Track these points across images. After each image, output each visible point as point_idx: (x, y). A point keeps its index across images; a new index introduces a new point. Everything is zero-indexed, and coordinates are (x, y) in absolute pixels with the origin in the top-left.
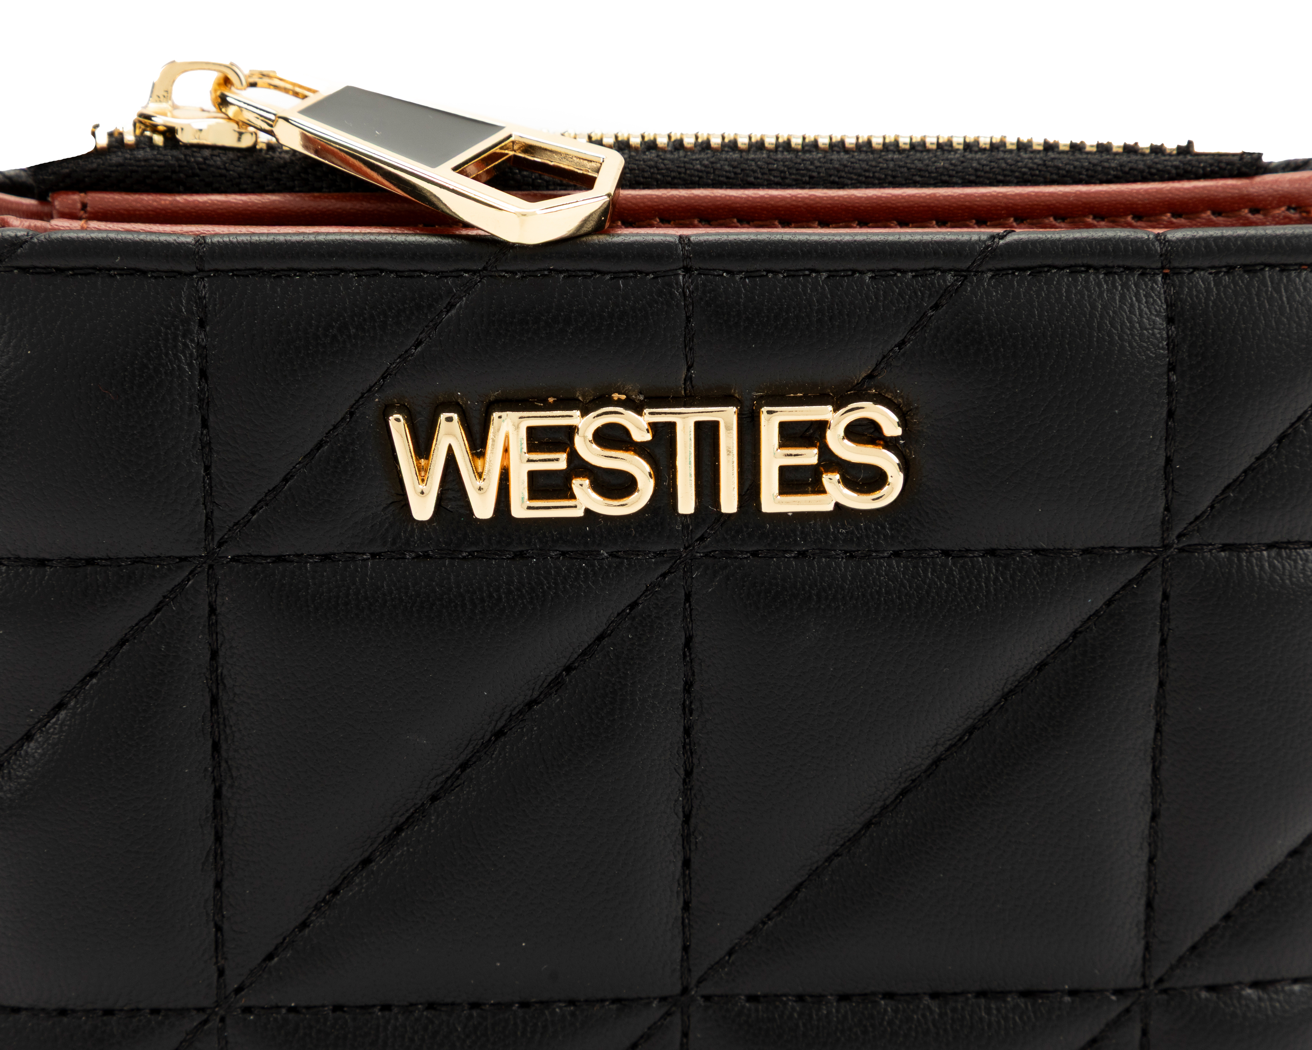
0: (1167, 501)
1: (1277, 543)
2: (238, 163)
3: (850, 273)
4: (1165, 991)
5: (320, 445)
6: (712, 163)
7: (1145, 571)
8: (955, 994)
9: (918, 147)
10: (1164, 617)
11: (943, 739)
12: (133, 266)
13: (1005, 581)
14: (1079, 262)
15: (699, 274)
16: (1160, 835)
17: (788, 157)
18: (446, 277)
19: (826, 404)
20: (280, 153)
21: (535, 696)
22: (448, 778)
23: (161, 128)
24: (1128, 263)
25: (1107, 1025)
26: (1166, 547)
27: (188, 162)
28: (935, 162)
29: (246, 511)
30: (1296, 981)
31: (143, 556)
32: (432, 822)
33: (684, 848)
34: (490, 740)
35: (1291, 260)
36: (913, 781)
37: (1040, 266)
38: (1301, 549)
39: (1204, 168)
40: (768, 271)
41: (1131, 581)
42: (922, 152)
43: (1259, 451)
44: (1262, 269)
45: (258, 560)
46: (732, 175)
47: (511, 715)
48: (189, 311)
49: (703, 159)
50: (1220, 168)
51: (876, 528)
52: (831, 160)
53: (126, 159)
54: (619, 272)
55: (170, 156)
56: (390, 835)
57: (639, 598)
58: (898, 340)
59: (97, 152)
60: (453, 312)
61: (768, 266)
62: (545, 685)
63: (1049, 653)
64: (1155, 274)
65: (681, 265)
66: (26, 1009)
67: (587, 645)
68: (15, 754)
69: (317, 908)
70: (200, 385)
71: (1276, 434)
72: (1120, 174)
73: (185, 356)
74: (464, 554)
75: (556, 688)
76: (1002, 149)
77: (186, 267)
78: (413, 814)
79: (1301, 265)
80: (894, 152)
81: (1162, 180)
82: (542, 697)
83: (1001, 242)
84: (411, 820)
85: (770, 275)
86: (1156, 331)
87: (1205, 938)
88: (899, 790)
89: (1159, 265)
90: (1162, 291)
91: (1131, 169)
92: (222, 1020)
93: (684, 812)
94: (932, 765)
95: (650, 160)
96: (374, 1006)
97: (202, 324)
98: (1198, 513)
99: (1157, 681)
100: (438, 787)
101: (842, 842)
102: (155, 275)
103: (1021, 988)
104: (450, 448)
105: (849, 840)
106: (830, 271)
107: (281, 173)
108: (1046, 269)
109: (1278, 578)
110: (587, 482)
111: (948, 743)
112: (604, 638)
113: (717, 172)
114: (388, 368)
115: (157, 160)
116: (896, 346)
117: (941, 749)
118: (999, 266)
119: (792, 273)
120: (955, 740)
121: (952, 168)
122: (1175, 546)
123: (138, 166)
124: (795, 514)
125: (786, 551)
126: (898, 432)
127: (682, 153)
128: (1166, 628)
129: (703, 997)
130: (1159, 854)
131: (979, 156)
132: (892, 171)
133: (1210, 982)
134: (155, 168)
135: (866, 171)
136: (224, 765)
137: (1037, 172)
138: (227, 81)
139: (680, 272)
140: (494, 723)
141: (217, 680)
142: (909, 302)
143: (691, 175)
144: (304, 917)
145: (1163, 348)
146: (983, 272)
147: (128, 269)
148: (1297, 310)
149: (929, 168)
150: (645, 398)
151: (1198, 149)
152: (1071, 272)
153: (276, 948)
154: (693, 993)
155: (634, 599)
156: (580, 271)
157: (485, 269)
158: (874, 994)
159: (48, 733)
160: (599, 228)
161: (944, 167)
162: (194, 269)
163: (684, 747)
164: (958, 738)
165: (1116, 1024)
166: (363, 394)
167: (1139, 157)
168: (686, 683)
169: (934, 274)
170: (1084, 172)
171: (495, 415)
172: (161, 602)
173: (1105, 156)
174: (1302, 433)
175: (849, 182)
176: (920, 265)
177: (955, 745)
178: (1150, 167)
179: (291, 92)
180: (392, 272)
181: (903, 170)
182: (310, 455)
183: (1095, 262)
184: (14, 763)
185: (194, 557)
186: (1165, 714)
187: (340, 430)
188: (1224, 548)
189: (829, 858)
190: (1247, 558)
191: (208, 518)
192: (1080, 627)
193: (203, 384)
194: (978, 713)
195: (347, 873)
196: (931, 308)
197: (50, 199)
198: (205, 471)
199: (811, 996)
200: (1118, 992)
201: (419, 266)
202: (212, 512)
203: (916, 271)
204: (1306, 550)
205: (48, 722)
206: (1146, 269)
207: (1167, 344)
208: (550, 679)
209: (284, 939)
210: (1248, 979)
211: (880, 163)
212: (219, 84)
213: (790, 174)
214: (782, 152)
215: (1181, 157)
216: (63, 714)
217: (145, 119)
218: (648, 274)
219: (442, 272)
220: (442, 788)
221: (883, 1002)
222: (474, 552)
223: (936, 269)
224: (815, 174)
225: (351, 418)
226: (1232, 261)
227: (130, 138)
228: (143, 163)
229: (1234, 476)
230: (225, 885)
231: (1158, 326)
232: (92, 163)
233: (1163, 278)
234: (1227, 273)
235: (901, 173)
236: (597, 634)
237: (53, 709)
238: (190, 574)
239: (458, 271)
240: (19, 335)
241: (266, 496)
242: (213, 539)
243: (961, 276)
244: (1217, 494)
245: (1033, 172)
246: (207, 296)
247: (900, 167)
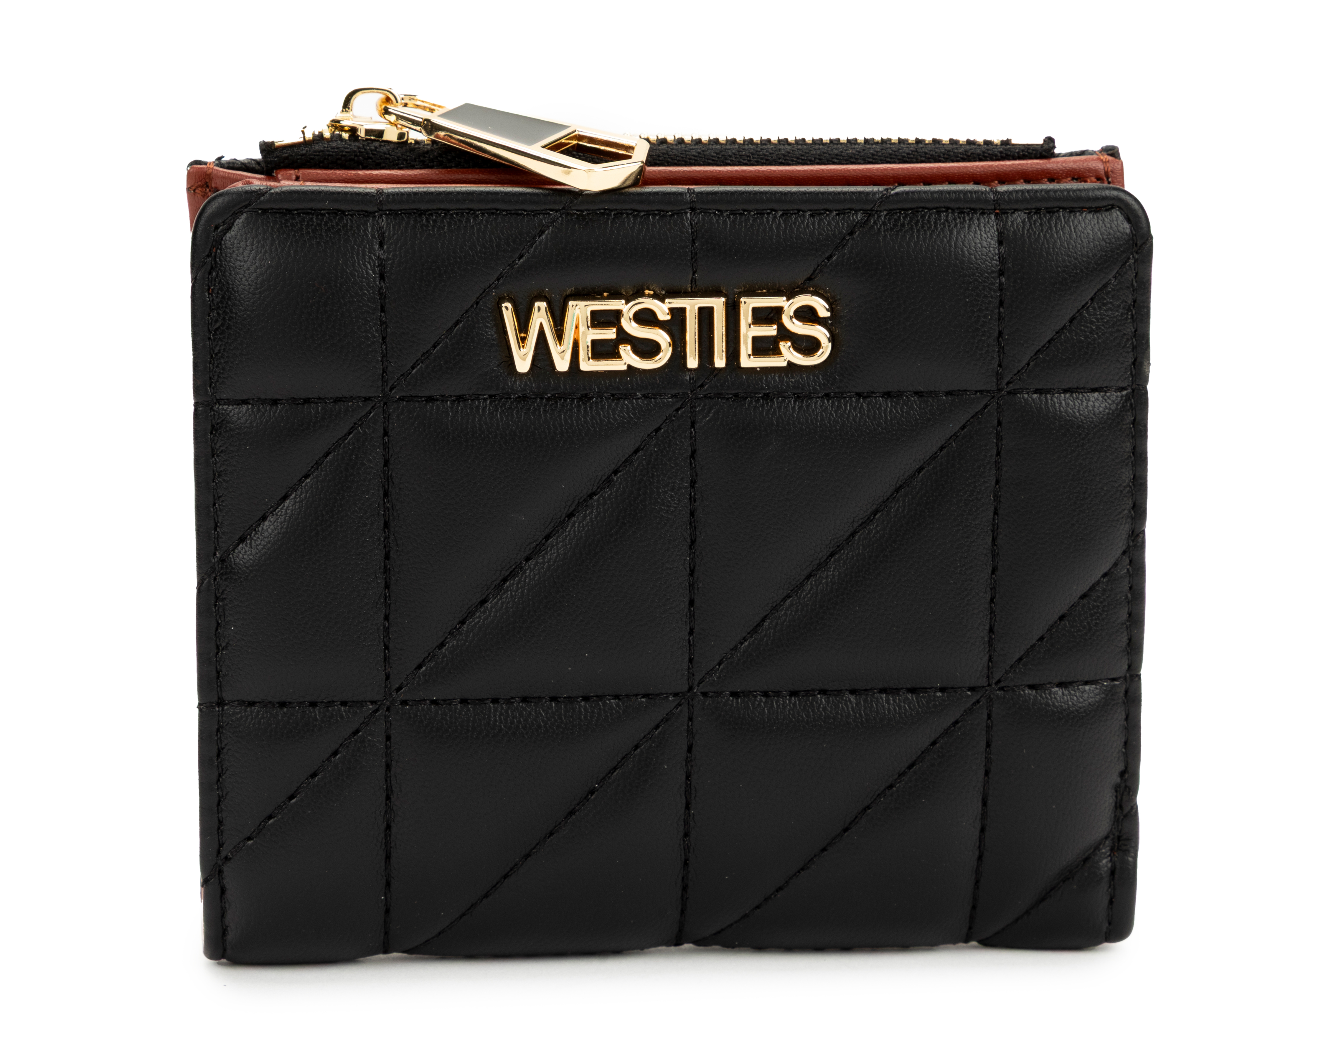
0: (1000, 360)
1: (1070, 388)
2: (397, 151)
3: (796, 211)
4: (1002, 689)
5: (457, 323)
6: (703, 151)
7: (986, 406)
8: (866, 690)
9: (835, 142)
10: (999, 437)
11: (857, 518)
12: (337, 208)
13: (897, 412)
14: (942, 205)
15: (701, 212)
16: (997, 583)
17: (752, 147)
18: (539, 214)
19: (783, 296)
20: (424, 145)
21: (594, 490)
22: (537, 545)
23: (346, 128)
24: (973, 206)
25: (965, 711)
26: (1000, 390)
27: (365, 149)
28: (846, 150)
29: (408, 367)
30: (1086, 683)
31: (341, 396)
32: (527, 574)
33: (690, 592)
34: (564, 520)
35: (1076, 205)
36: (838, 546)
37: (917, 208)
38: (1085, 393)
39: (1018, 153)
40: (744, 210)
41: (977, 413)
42: (837, 144)
43: (1058, 328)
44: (1058, 211)
45: (415, 399)
46: (716, 159)
47: (579, 502)
48: (373, 236)
49: (697, 149)
50: (1029, 153)
51: (814, 379)
52: (780, 149)
53: (325, 147)
54: (649, 211)
55: (354, 145)
56: (499, 584)
57: (661, 425)
58: (827, 255)
59: (305, 143)
60: (544, 236)
61: (745, 207)
62: (601, 482)
63: (925, 460)
64: (990, 213)
65: (689, 206)
66: (259, 702)
67: (628, 456)
68: (255, 530)
69: (451, 633)
70: (380, 283)
71: (1068, 317)
72: (965, 157)
73: (370, 265)
74: (549, 395)
75: (608, 484)
76: (888, 142)
77: (370, 208)
78: (514, 569)
79: (1083, 208)
80: (819, 145)
81: (992, 160)
82: (598, 490)
83: (892, 192)
84: (513, 573)
85: (746, 213)
86: (992, 249)
87: (1027, 653)
88: (829, 553)
89: (993, 207)
90: (995, 224)
91: (972, 154)
92: (388, 709)
93: (690, 567)
94: (850, 536)
95: (663, 149)
96: (488, 699)
97: (381, 245)
98: (1020, 368)
99: (995, 480)
100: (530, 552)
101: (792, 588)
102: (350, 213)
103: (909, 686)
104: (541, 324)
105: (797, 587)
106: (784, 210)
107: (425, 157)
108: (921, 210)
109: (1071, 411)
110: (629, 347)
111: (861, 521)
112: (639, 451)
113: (706, 157)
114: (502, 273)
115: (345, 148)
116: (826, 259)
117: (856, 525)
118: (891, 207)
119: (759, 211)
120: (865, 519)
121: (857, 153)
122: (1005, 390)
123: (333, 152)
124: (762, 368)
125: (756, 393)
126: (828, 314)
127: (683, 146)
128: (1000, 444)
129: (702, 693)
130: (997, 596)
131: (874, 146)
132: (819, 155)
133: (1031, 682)
134: (344, 153)
135: (802, 155)
136: (392, 537)
137: (912, 156)
138: (388, 100)
139: (688, 210)
140: (568, 507)
141: (388, 479)
142: (835, 230)
143: (690, 159)
144: (443, 639)
145: (996, 260)
146: (881, 211)
147: (333, 209)
148: (1080, 236)
149: (843, 154)
150: (666, 292)
151: (1013, 142)
152: (937, 212)
153: (424, 660)
154: (695, 691)
155: (658, 425)
156: (624, 210)
157: (564, 208)
158: (813, 690)
159: (277, 515)
160: (636, 183)
161: (852, 153)
162: (376, 209)
163: (690, 524)
164: (867, 517)
165: (969, 711)
166: (485, 290)
167: (976, 146)
168: (692, 481)
169: (850, 213)
170: (942, 155)
171: (571, 303)
172: (352, 427)
173: (955, 146)
174: (1085, 316)
175: (791, 162)
176: (841, 207)
177: (865, 522)
178: (984, 152)
179: (428, 110)
180: (504, 211)
181: (825, 155)
182: (451, 330)
183: (952, 205)
184: (254, 536)
185: (375, 397)
186: (1000, 501)
187: (470, 313)
188: (1036, 391)
189: (784, 599)
190: (1051, 398)
191: (384, 371)
192: (945, 443)
193: (383, 284)
194: (880, 501)
195: (471, 609)
196: (848, 234)
197: (274, 174)
198: (382, 340)
199: (773, 692)
200: (972, 689)
201: (522, 207)
202: (387, 368)
203: (838, 210)
204: (1088, 394)
205: (277, 508)
206: (984, 210)
207: (999, 258)
208: (604, 478)
209: (429, 654)
210: (1056, 681)
211: (811, 151)
212: (383, 102)
213: (753, 158)
214: (748, 145)
215: (1003, 146)
216: (287, 503)
217: (335, 124)
218: (667, 212)
219: (536, 211)
220: (533, 552)
221: (819, 696)
222: (556, 394)
223: (851, 209)
224: (769, 158)
225: (477, 306)
226: (1038, 205)
227: (327, 135)
228: (336, 150)
229: (1042, 344)
230: (391, 617)
231: (992, 246)
232: (303, 150)
233: (995, 216)
234: (1035, 213)
235: (825, 157)
236: (634, 449)
237: (280, 500)
238: (371, 408)
239: (546, 210)
240: (263, 252)
241: (422, 356)
242: (387, 385)
243: (867, 214)
244: (1032, 355)
245: (909, 156)
246: (385, 226)
247: (824, 153)
